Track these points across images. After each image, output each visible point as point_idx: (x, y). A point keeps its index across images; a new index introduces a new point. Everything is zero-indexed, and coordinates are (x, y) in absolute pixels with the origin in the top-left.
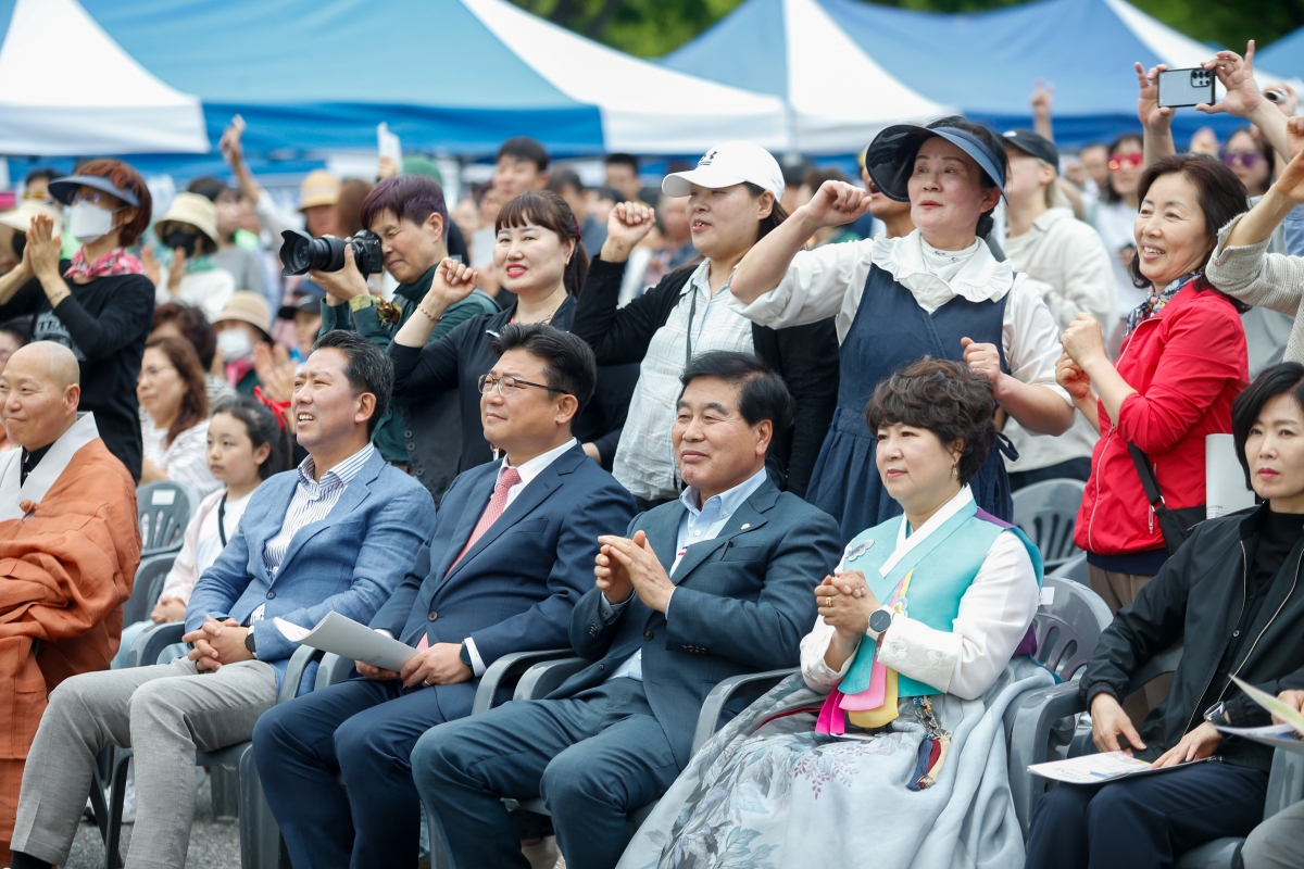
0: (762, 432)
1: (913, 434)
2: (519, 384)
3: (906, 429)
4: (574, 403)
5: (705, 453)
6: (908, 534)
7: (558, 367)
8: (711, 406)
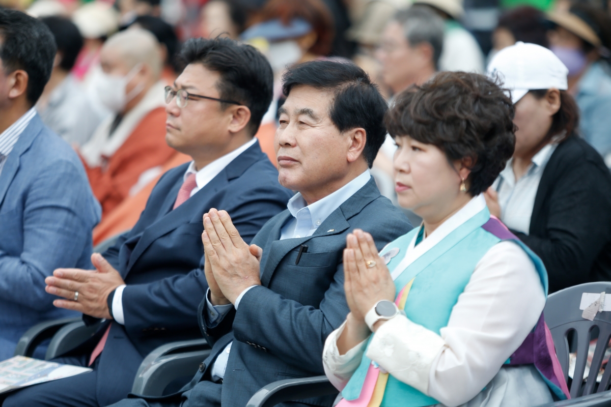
0: (355, 139)
1: (420, 149)
2: (192, 97)
3: (416, 143)
4: (246, 113)
5: (296, 158)
6: (417, 244)
7: (227, 80)
8: (304, 112)
